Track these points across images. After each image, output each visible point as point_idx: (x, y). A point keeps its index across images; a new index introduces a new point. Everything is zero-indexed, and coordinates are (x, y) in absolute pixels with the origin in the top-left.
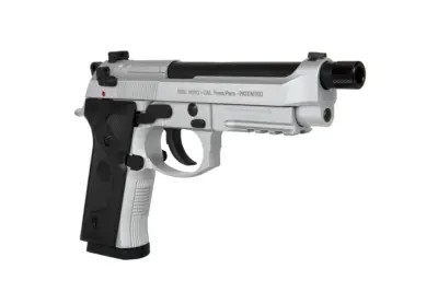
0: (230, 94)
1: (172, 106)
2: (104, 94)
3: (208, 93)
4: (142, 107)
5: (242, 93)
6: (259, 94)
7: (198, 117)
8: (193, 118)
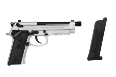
0: (56, 28)
1: (39, 31)
2: (19, 29)
3: (50, 28)
4: (30, 32)
5: (59, 28)
6: (63, 27)
8: (44, 33)
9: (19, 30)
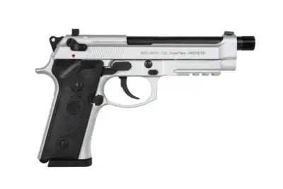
0: (182, 53)
1: (131, 62)
2: (73, 56)
3: (165, 53)
7: (152, 68)
8: (148, 69)
9: (76, 58)
